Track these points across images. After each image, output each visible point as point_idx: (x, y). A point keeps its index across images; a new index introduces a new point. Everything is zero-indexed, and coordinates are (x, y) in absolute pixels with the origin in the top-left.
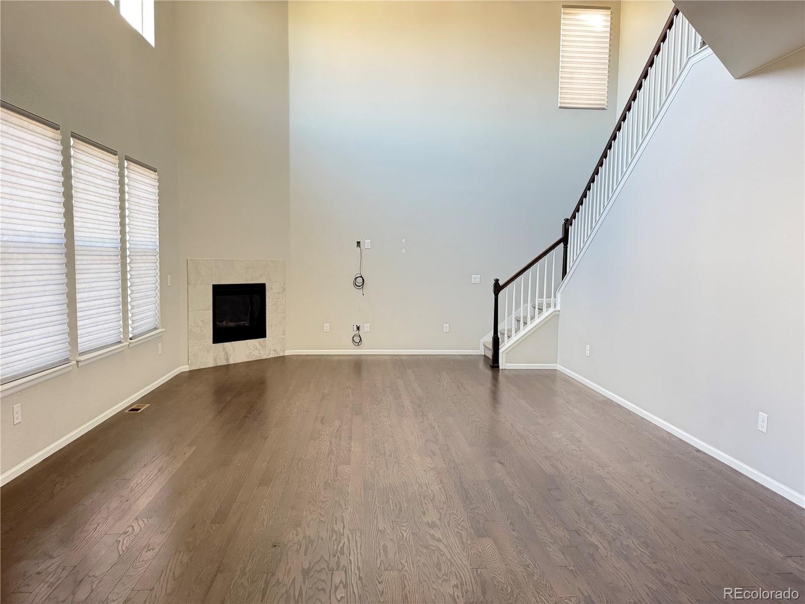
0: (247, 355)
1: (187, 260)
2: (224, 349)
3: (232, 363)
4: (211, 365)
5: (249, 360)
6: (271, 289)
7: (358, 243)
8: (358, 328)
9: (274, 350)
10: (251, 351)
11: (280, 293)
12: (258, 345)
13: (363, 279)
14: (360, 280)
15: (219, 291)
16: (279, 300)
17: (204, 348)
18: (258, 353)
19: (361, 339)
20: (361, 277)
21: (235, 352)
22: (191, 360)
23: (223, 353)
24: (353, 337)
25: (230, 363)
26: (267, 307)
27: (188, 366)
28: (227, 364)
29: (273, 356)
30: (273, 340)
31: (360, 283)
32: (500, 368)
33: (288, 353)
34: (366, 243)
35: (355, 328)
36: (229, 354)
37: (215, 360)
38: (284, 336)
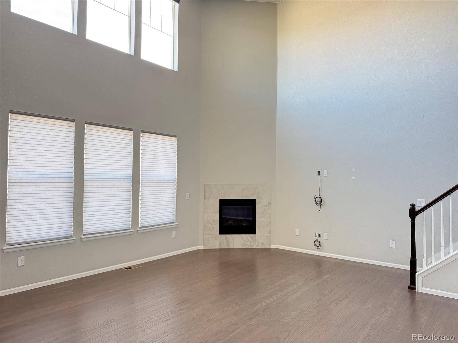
0: (242, 244)
1: (204, 184)
2: (226, 238)
3: (231, 248)
4: (217, 247)
5: (244, 247)
6: (260, 203)
7: (319, 172)
8: (319, 235)
9: (262, 243)
10: (245, 241)
11: (266, 206)
12: (250, 239)
13: (321, 199)
14: (318, 200)
15: (224, 203)
16: (266, 210)
17: (214, 237)
18: (250, 243)
19: (320, 244)
20: (320, 197)
21: (233, 241)
22: (205, 242)
23: (226, 241)
24: (315, 242)
25: (230, 248)
26: (257, 215)
27: (203, 246)
28: (228, 248)
29: (261, 247)
30: (261, 236)
31: (319, 201)
32: (416, 291)
33: (273, 246)
34: (324, 173)
35: (317, 235)
36: (230, 242)
37: (220, 244)
38: (270, 235)
